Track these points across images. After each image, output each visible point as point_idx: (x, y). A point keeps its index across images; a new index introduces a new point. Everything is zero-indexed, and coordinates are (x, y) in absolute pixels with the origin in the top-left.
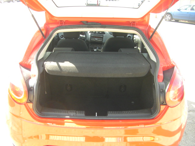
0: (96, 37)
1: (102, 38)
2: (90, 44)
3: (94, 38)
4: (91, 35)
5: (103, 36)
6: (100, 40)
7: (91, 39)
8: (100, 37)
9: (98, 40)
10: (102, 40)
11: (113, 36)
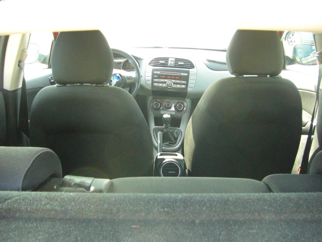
0: (166, 77)
1: (186, 79)
2: (151, 98)
3: (162, 80)
4: (154, 70)
5: (188, 72)
6: (179, 86)
7: (153, 82)
8: (180, 78)
9: (175, 86)
10: (187, 85)
11: (232, 74)
